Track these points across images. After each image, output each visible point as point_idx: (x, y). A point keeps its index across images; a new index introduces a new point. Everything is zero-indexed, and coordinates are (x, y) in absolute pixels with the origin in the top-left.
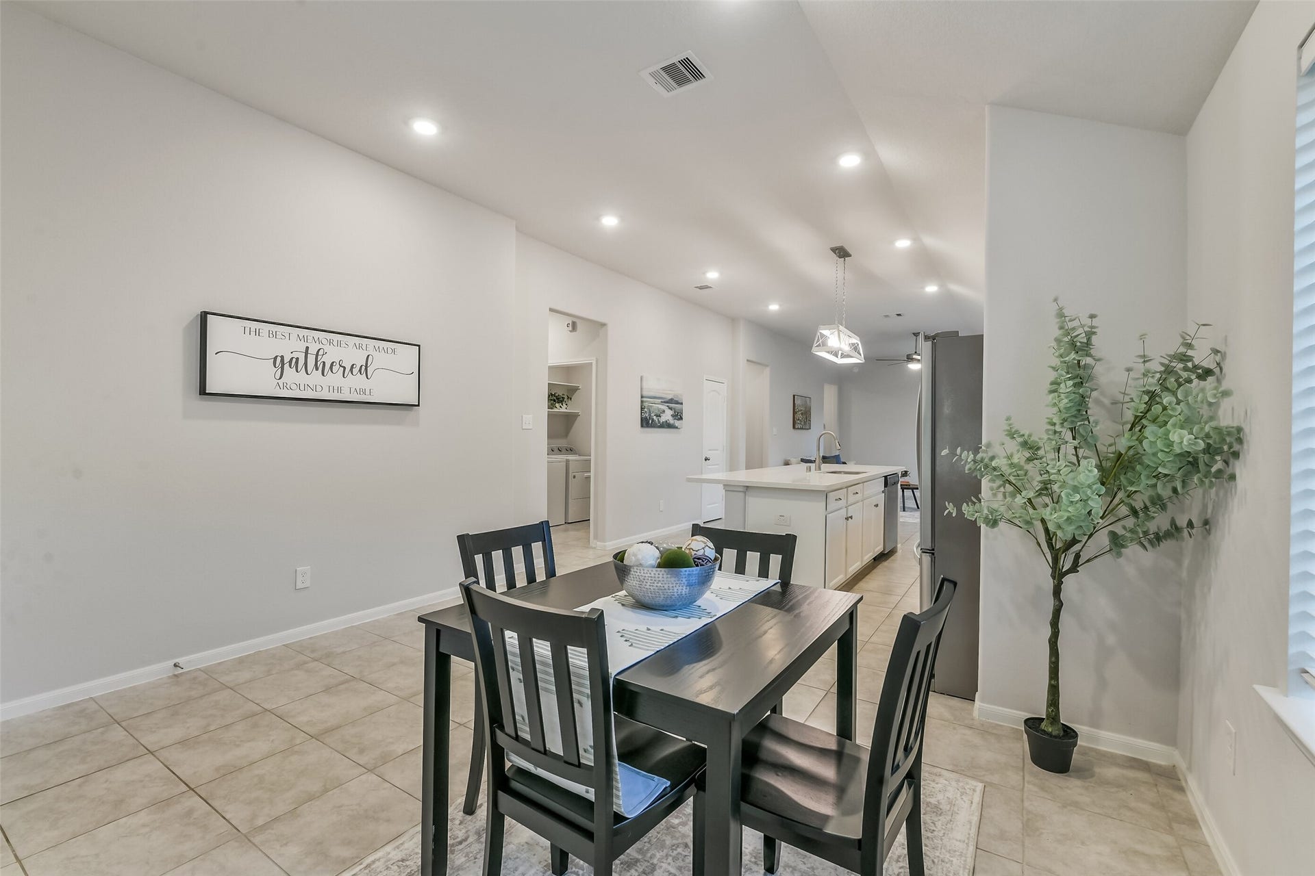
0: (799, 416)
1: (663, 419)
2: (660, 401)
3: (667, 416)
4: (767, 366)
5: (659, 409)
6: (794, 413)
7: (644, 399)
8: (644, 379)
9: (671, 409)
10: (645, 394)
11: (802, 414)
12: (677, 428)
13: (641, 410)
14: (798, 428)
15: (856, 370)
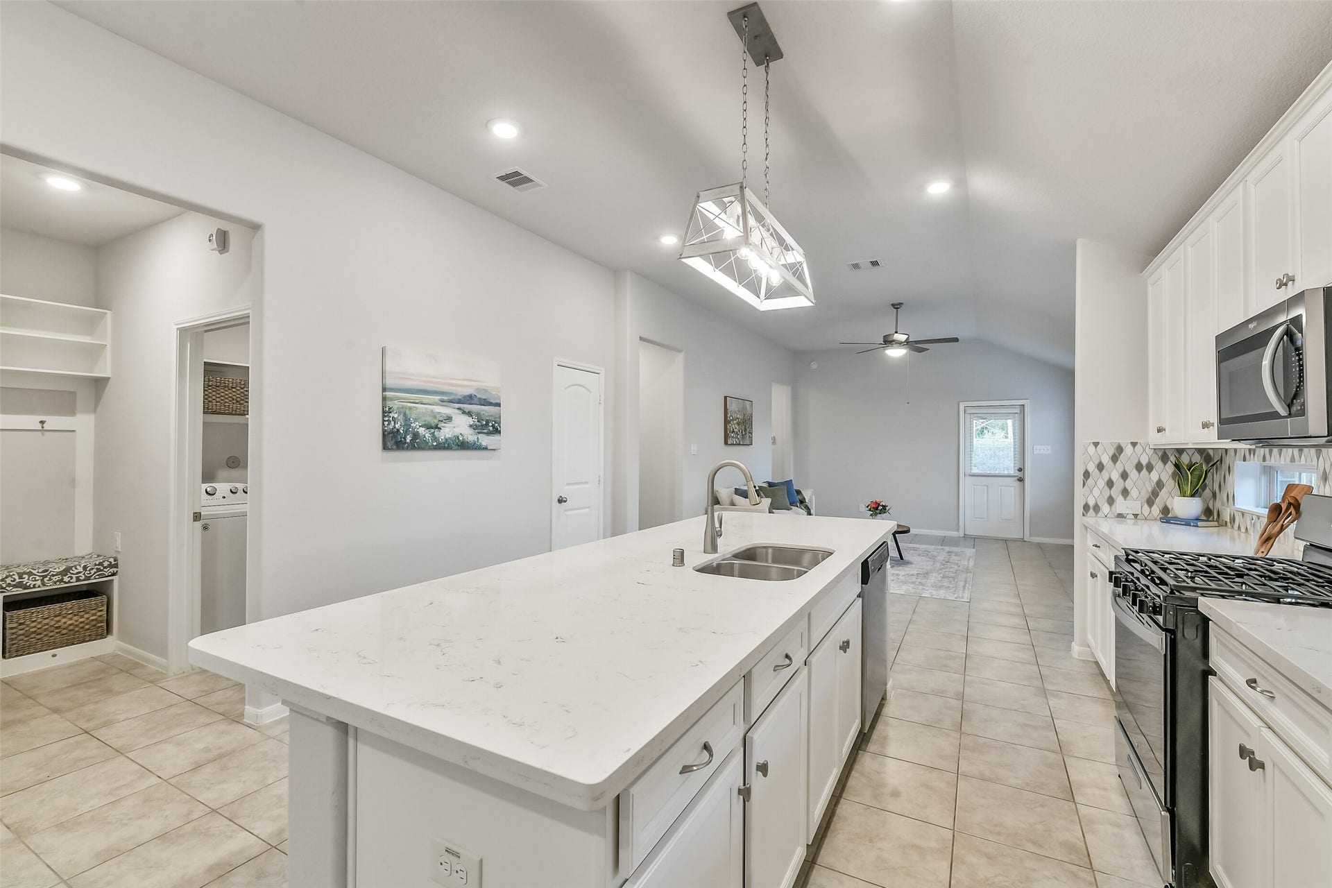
0: (734, 426)
1: (446, 432)
2: (437, 398)
3: (460, 426)
4: (679, 351)
5: (434, 415)
6: (726, 422)
7: (387, 394)
8: (388, 354)
9: (469, 414)
10: (390, 382)
11: (738, 424)
12: (486, 448)
13: (384, 416)
14: (732, 444)
15: (814, 366)
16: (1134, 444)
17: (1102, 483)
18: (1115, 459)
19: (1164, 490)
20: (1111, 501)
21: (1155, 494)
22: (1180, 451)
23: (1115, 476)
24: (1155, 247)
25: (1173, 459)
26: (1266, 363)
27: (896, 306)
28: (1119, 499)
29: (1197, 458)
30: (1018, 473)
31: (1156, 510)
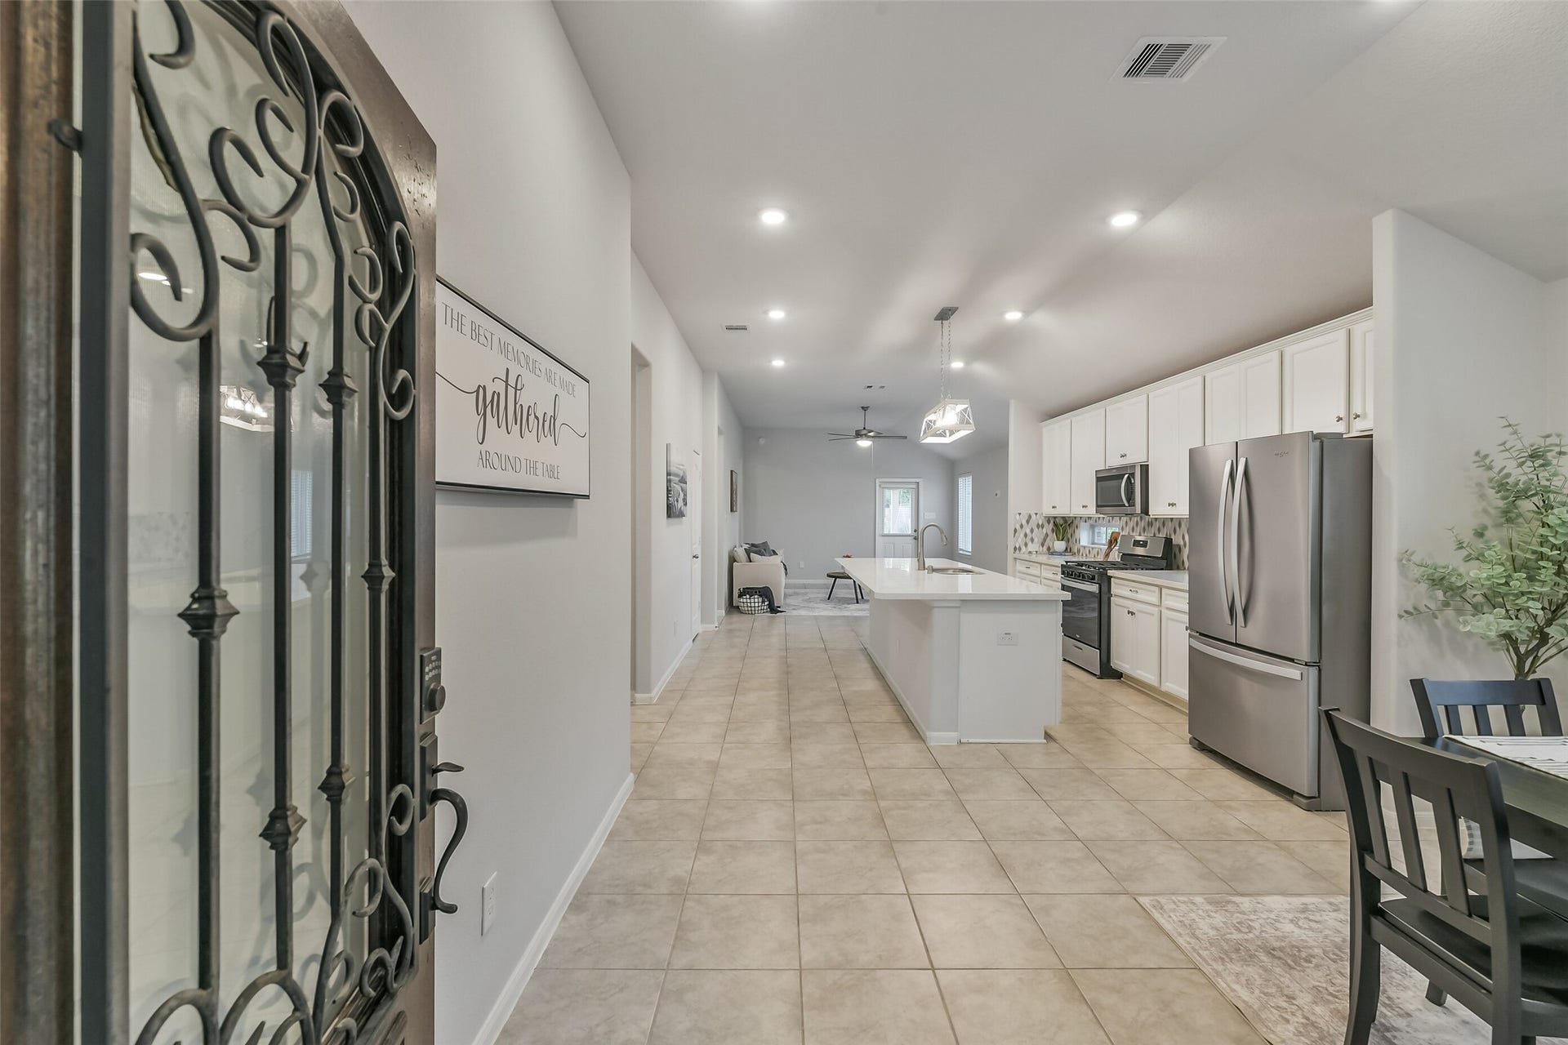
0: (734, 495)
1: (679, 505)
2: (678, 479)
3: (681, 501)
4: (722, 433)
5: (678, 491)
6: (732, 492)
7: (669, 477)
9: (682, 490)
12: (685, 516)
13: (668, 494)
14: (733, 511)
15: (762, 441)
16: (1036, 514)
17: (1022, 535)
18: (1028, 522)
19: (1049, 538)
20: (1026, 545)
21: (1045, 540)
22: (1055, 518)
23: (1028, 531)
24: (1053, 415)
25: (1052, 522)
26: (1123, 485)
27: (865, 409)
28: (1030, 544)
29: (1062, 522)
30: (914, 534)
31: (1045, 548)
